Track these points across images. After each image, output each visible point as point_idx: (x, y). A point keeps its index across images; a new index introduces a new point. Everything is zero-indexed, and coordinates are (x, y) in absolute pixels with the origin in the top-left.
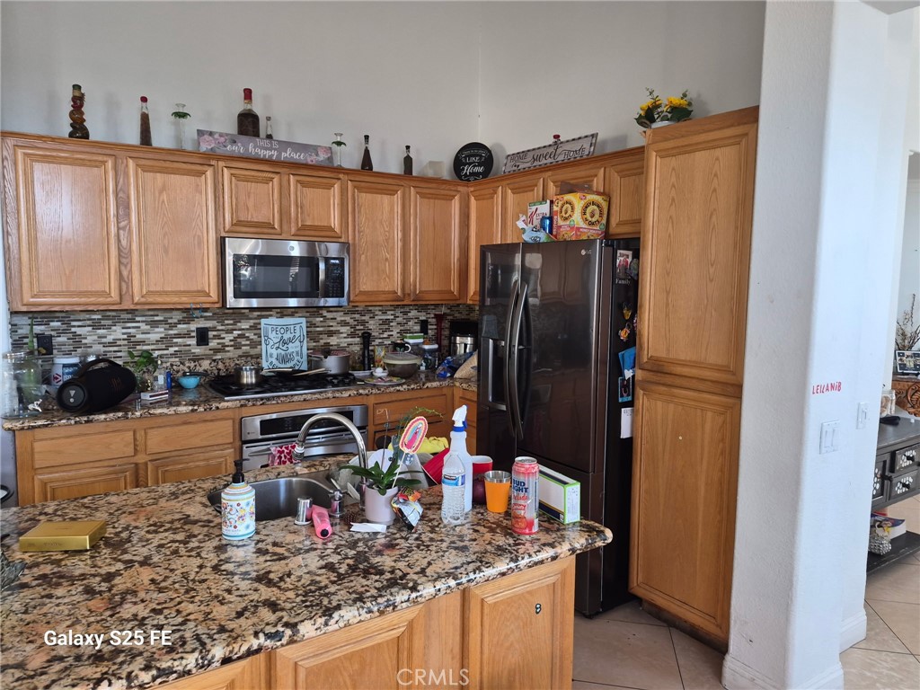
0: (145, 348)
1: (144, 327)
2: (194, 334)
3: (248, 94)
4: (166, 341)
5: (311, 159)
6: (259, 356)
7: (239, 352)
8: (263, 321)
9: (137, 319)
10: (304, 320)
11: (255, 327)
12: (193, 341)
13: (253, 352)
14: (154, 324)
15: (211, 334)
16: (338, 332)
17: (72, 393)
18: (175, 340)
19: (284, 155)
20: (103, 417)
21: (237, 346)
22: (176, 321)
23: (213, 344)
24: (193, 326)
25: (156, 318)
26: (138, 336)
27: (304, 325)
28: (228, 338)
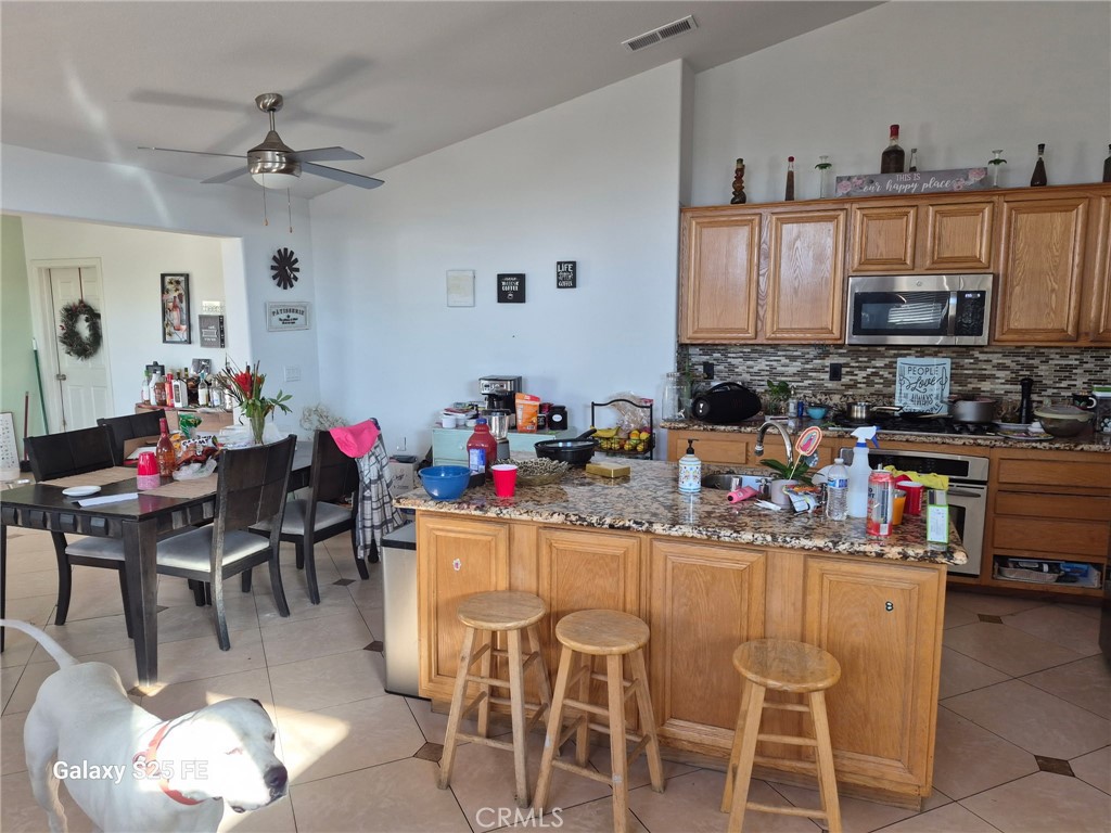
0: (784, 379)
1: (784, 360)
2: (828, 369)
3: (895, 130)
4: (803, 374)
5: (958, 185)
6: (892, 396)
7: (872, 390)
8: (900, 360)
9: (780, 353)
10: (948, 361)
11: (891, 366)
12: (827, 376)
13: (887, 391)
14: (793, 359)
15: (844, 370)
16: (993, 377)
17: (702, 405)
18: (810, 374)
19: (925, 186)
20: (723, 428)
21: (869, 383)
22: (811, 356)
23: (846, 379)
24: (828, 362)
25: (795, 353)
26: (779, 369)
27: (948, 367)
28: (861, 375)
